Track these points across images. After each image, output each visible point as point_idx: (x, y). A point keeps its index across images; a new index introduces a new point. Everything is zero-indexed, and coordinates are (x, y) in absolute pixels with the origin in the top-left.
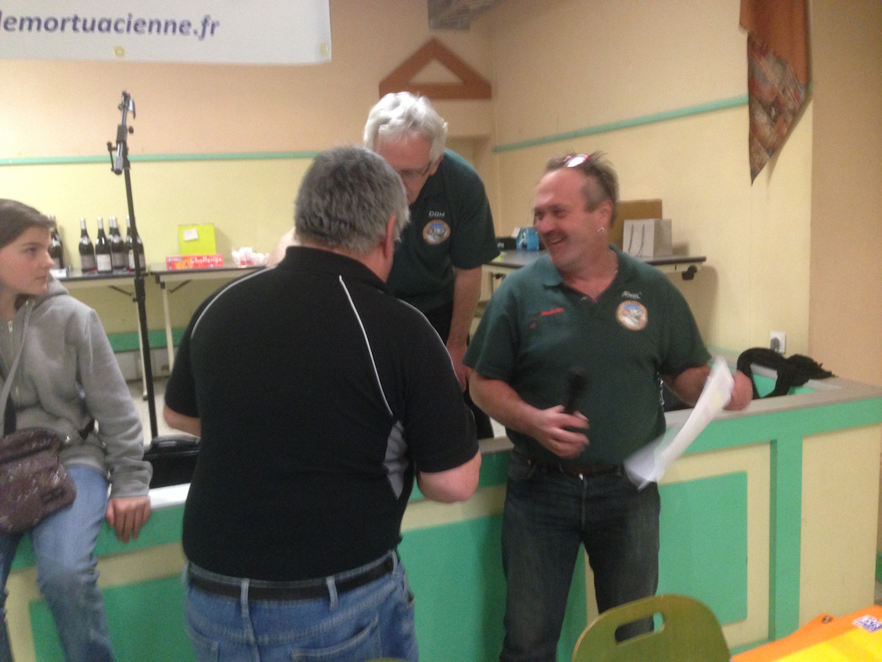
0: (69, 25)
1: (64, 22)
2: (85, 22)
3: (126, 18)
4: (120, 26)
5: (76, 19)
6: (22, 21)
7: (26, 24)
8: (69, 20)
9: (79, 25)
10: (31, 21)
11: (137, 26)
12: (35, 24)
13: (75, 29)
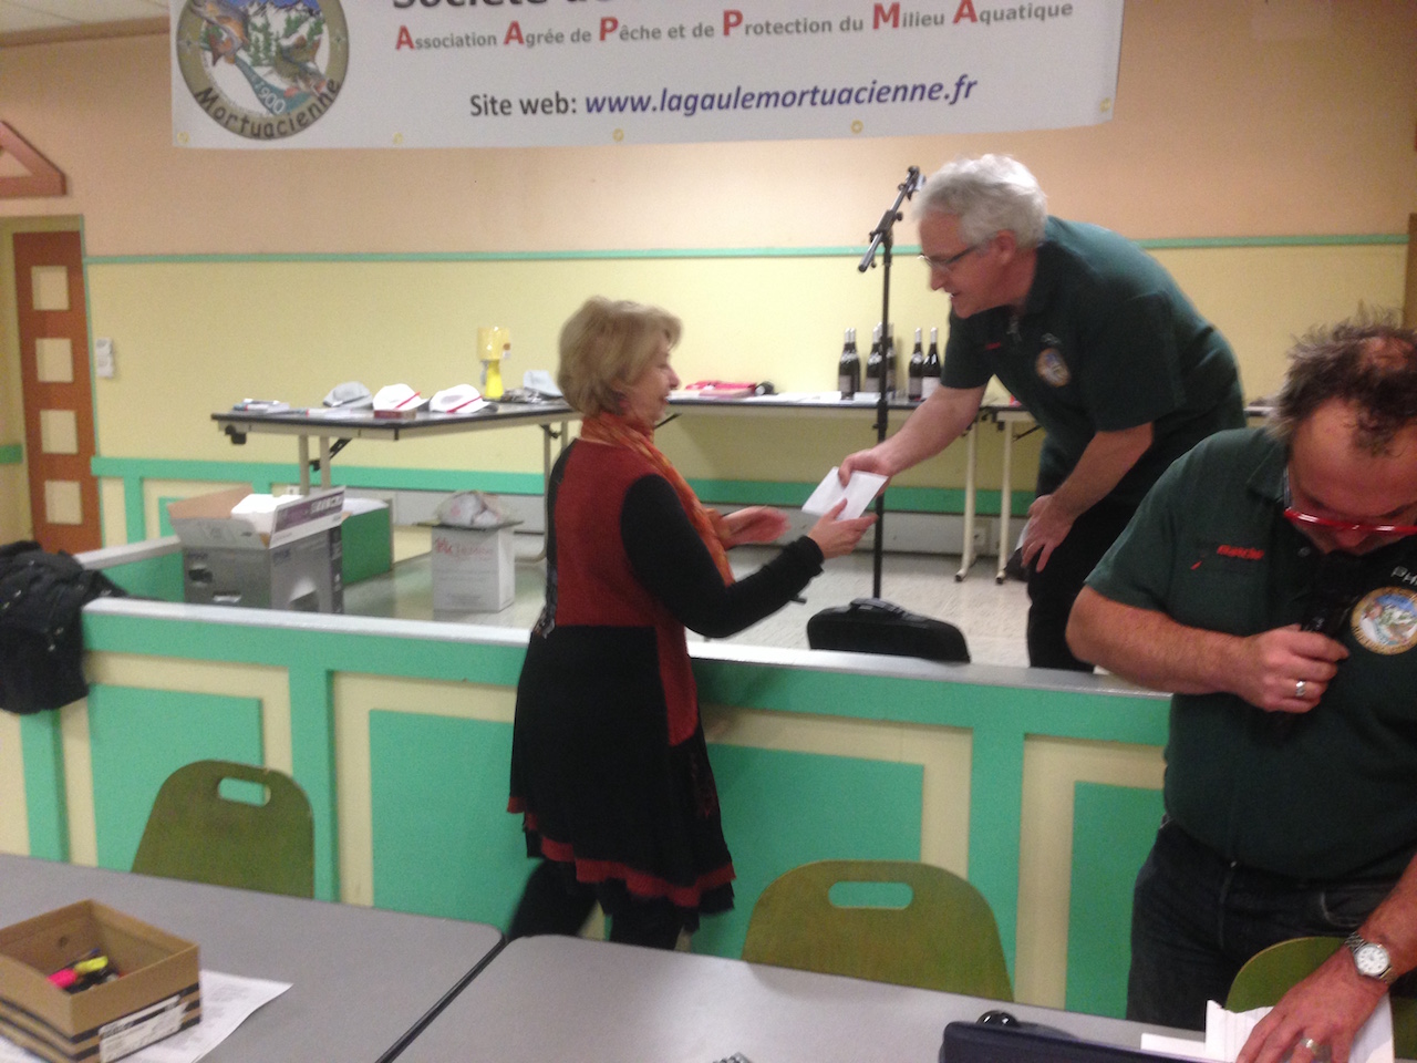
0: (807, 98)
1: (803, 94)
2: (825, 93)
3: (869, 86)
4: (861, 98)
5: (815, 91)
6: (761, 97)
7: (764, 100)
8: (807, 92)
9: (818, 98)
10: (769, 96)
11: (879, 95)
12: (773, 99)
13: (813, 103)
